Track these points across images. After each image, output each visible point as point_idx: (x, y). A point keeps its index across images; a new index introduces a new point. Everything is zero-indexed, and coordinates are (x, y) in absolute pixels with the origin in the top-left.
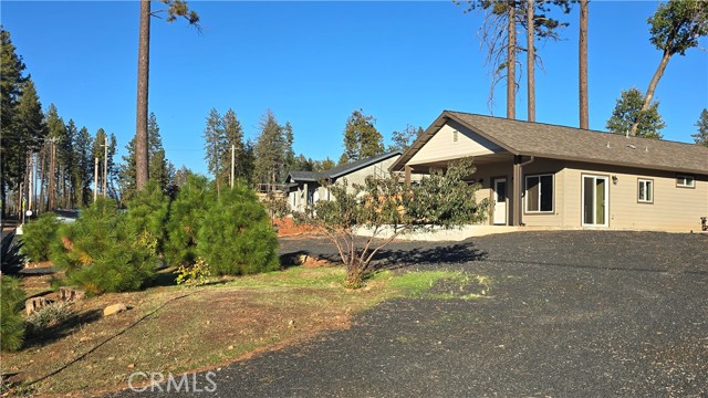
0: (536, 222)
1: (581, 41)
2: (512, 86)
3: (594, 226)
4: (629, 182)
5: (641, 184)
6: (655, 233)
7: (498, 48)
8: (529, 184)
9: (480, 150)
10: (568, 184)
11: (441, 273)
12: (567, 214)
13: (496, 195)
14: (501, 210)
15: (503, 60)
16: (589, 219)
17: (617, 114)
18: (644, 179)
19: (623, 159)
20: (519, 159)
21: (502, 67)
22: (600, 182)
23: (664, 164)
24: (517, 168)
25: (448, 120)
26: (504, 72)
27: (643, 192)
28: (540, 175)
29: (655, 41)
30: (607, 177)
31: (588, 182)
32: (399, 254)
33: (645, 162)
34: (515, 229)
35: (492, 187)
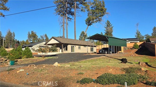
0: (65, 52)
1: (75, 23)
2: (64, 29)
3: (73, 52)
4: (78, 46)
5: (79, 47)
7: (61, 22)
8: (64, 47)
9: (57, 42)
10: (69, 47)
12: (69, 51)
13: (60, 48)
14: (61, 50)
15: (62, 24)
16: (72, 52)
18: (79, 46)
19: (76, 44)
20: (63, 44)
21: (62, 26)
22: (73, 47)
23: (82, 44)
25: (53, 38)
26: (62, 27)
28: (66, 46)
29: (86, 23)
30: (74, 46)
31: (72, 47)
33: (79, 44)
34: (62, 53)
35: (59, 47)
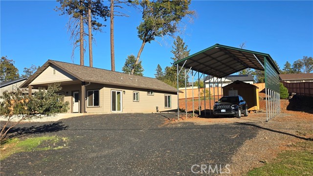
0: (92, 111)
1: (111, 33)
2: (82, 50)
3: (116, 112)
4: (130, 93)
5: (134, 94)
6: (139, 114)
7: (75, 33)
8: (89, 94)
9: (66, 79)
10: (105, 94)
11: (45, 137)
12: (105, 107)
13: (74, 99)
14: (76, 105)
15: (78, 39)
16: (114, 109)
17: (126, 65)
18: (136, 92)
19: (127, 84)
20: (84, 83)
21: (77, 41)
22: (119, 93)
23: (143, 86)
24: (83, 87)
25: (50, 64)
26: (79, 44)
27: (135, 97)
28: (94, 90)
29: (140, 36)
30: (121, 91)
31: (114, 93)
32: (23, 130)
33: (136, 85)
34: (82, 114)
35: (72, 95)
